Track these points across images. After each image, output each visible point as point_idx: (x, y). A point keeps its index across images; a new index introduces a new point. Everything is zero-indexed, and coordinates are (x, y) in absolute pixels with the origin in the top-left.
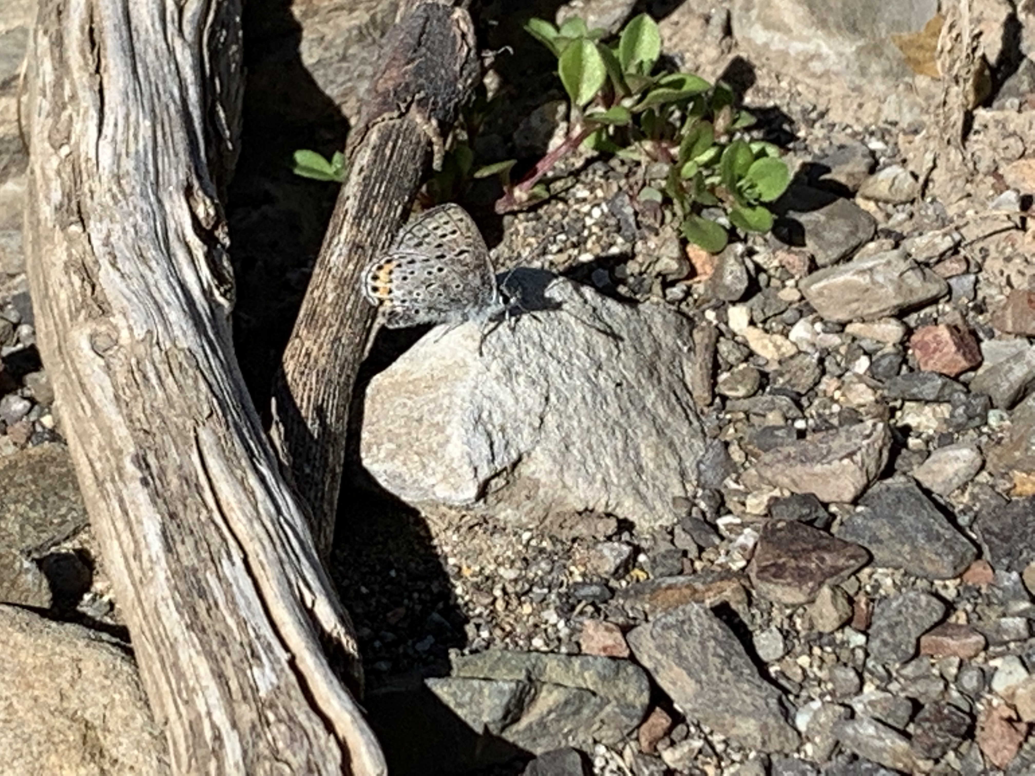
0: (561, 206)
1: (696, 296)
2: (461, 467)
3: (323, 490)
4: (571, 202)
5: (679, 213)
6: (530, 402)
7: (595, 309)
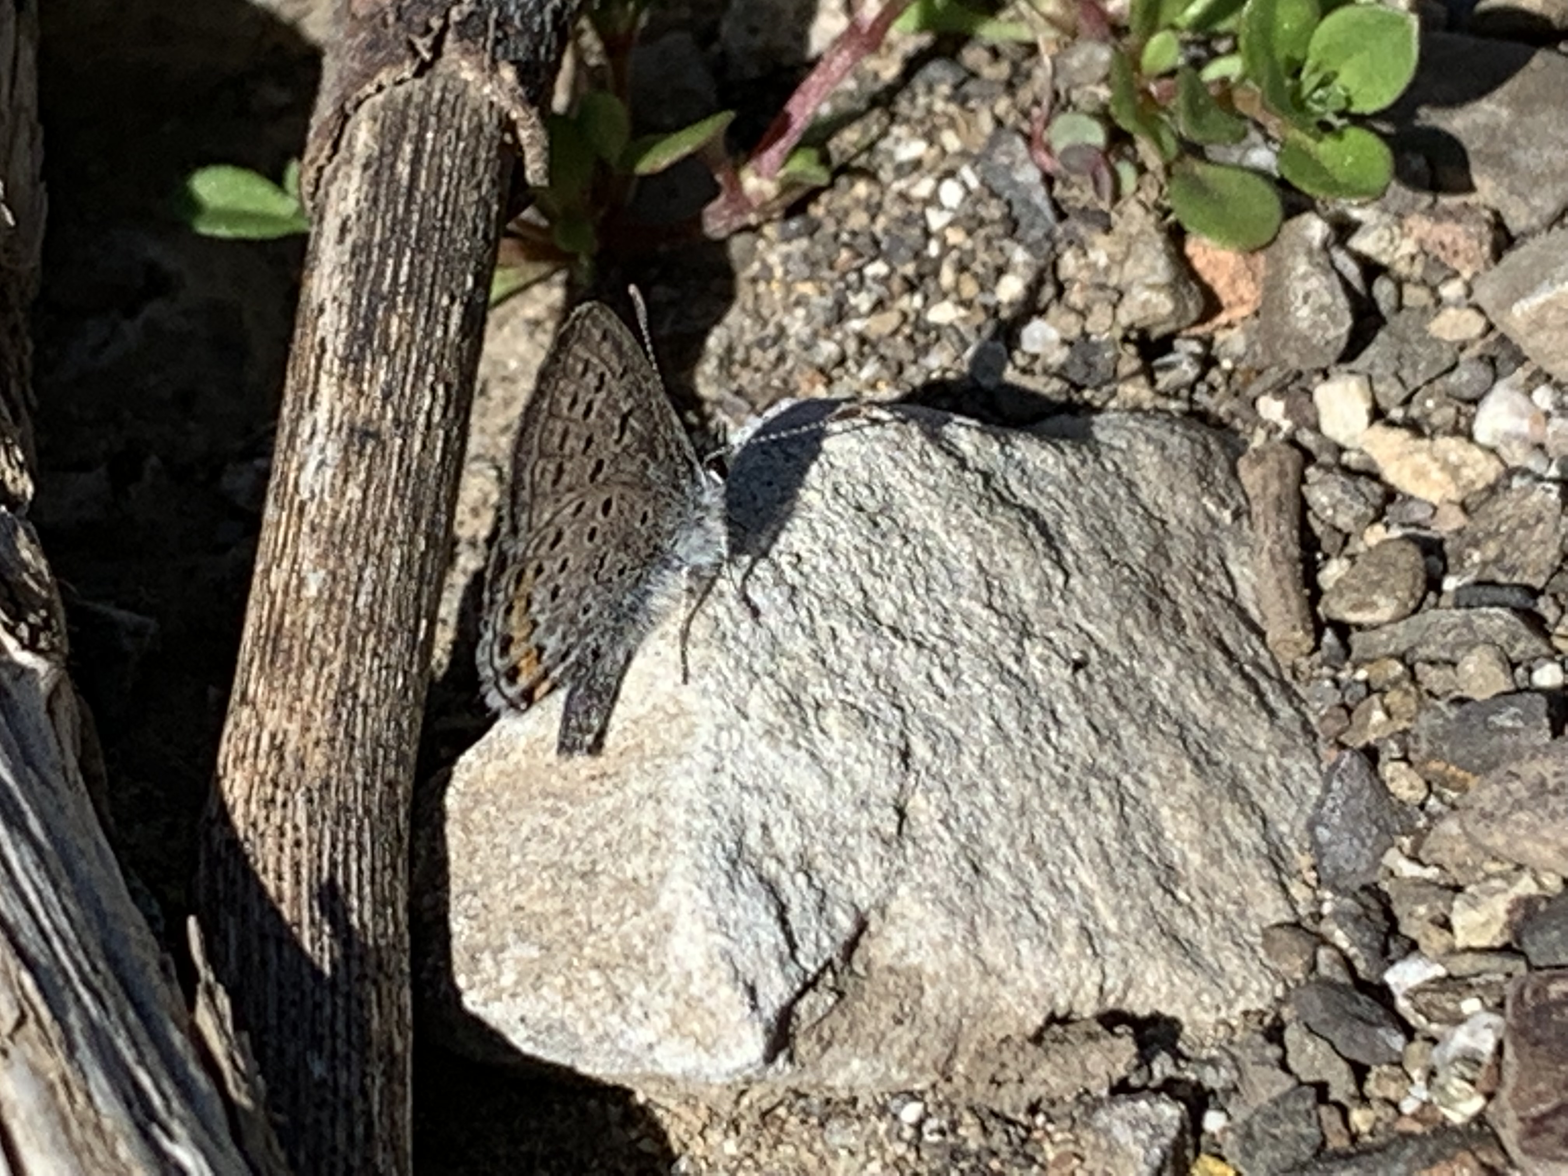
0: (862, 188)
1: (1227, 364)
2: (711, 993)
3: (368, 1113)
4: (885, 175)
5: (1154, 161)
6: (863, 773)
7: (987, 477)
